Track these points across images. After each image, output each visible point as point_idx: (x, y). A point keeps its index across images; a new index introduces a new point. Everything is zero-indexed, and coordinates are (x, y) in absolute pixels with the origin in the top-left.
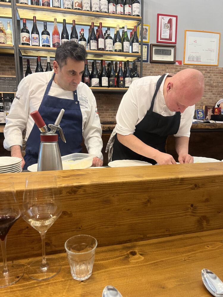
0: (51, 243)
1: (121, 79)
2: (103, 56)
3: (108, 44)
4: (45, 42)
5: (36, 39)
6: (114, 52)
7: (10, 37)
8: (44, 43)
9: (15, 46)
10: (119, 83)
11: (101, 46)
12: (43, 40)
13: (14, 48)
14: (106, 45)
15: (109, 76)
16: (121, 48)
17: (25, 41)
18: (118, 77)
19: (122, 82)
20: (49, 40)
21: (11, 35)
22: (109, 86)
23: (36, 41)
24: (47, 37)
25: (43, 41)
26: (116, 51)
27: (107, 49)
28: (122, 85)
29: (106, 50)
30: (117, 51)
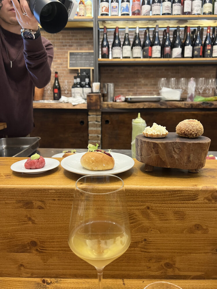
0: (174, 264)
1: (209, 47)
2: (187, 22)
3: (195, 6)
4: (125, 10)
5: (115, 9)
6: (202, 16)
7: (89, 9)
8: (124, 12)
9: (94, 18)
10: (206, 52)
11: (187, 9)
12: (123, 8)
13: (94, 20)
14: (194, 7)
15: (194, 45)
16: (211, 11)
17: (105, 11)
18: (205, 45)
19: (209, 51)
20: (129, 8)
21: (91, 6)
22: (193, 57)
23: (115, 10)
24: (127, 5)
25: (122, 10)
26: (204, 14)
27: (195, 12)
28: (208, 55)
29: (193, 13)
30: (206, 14)
